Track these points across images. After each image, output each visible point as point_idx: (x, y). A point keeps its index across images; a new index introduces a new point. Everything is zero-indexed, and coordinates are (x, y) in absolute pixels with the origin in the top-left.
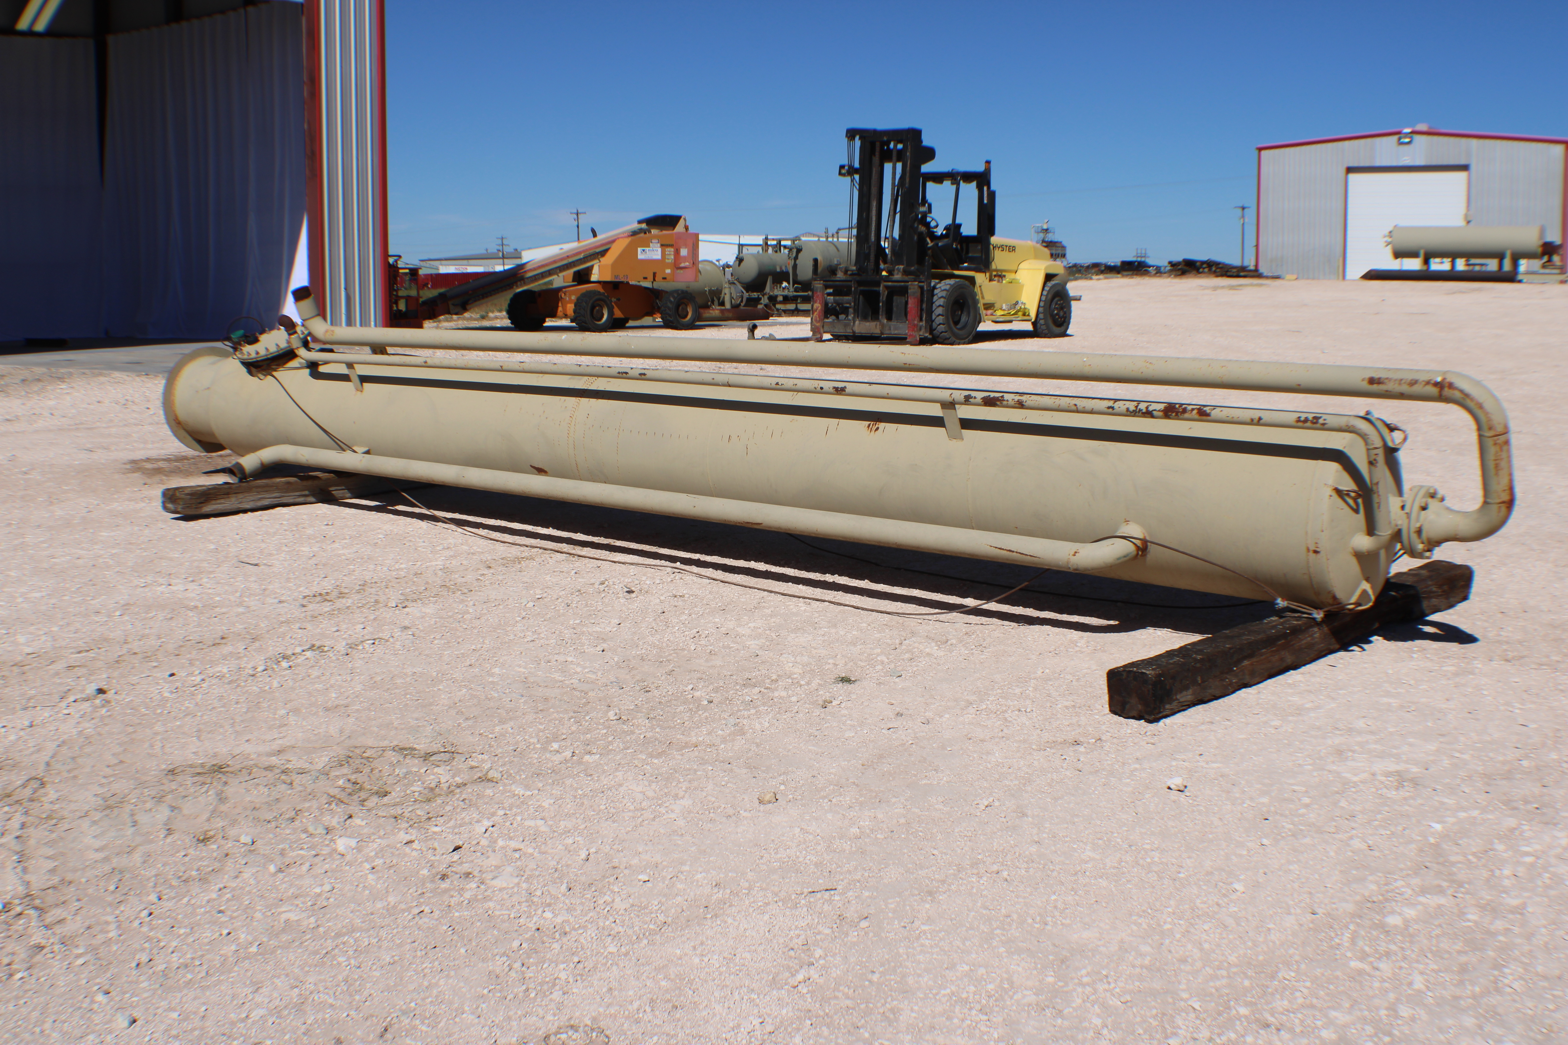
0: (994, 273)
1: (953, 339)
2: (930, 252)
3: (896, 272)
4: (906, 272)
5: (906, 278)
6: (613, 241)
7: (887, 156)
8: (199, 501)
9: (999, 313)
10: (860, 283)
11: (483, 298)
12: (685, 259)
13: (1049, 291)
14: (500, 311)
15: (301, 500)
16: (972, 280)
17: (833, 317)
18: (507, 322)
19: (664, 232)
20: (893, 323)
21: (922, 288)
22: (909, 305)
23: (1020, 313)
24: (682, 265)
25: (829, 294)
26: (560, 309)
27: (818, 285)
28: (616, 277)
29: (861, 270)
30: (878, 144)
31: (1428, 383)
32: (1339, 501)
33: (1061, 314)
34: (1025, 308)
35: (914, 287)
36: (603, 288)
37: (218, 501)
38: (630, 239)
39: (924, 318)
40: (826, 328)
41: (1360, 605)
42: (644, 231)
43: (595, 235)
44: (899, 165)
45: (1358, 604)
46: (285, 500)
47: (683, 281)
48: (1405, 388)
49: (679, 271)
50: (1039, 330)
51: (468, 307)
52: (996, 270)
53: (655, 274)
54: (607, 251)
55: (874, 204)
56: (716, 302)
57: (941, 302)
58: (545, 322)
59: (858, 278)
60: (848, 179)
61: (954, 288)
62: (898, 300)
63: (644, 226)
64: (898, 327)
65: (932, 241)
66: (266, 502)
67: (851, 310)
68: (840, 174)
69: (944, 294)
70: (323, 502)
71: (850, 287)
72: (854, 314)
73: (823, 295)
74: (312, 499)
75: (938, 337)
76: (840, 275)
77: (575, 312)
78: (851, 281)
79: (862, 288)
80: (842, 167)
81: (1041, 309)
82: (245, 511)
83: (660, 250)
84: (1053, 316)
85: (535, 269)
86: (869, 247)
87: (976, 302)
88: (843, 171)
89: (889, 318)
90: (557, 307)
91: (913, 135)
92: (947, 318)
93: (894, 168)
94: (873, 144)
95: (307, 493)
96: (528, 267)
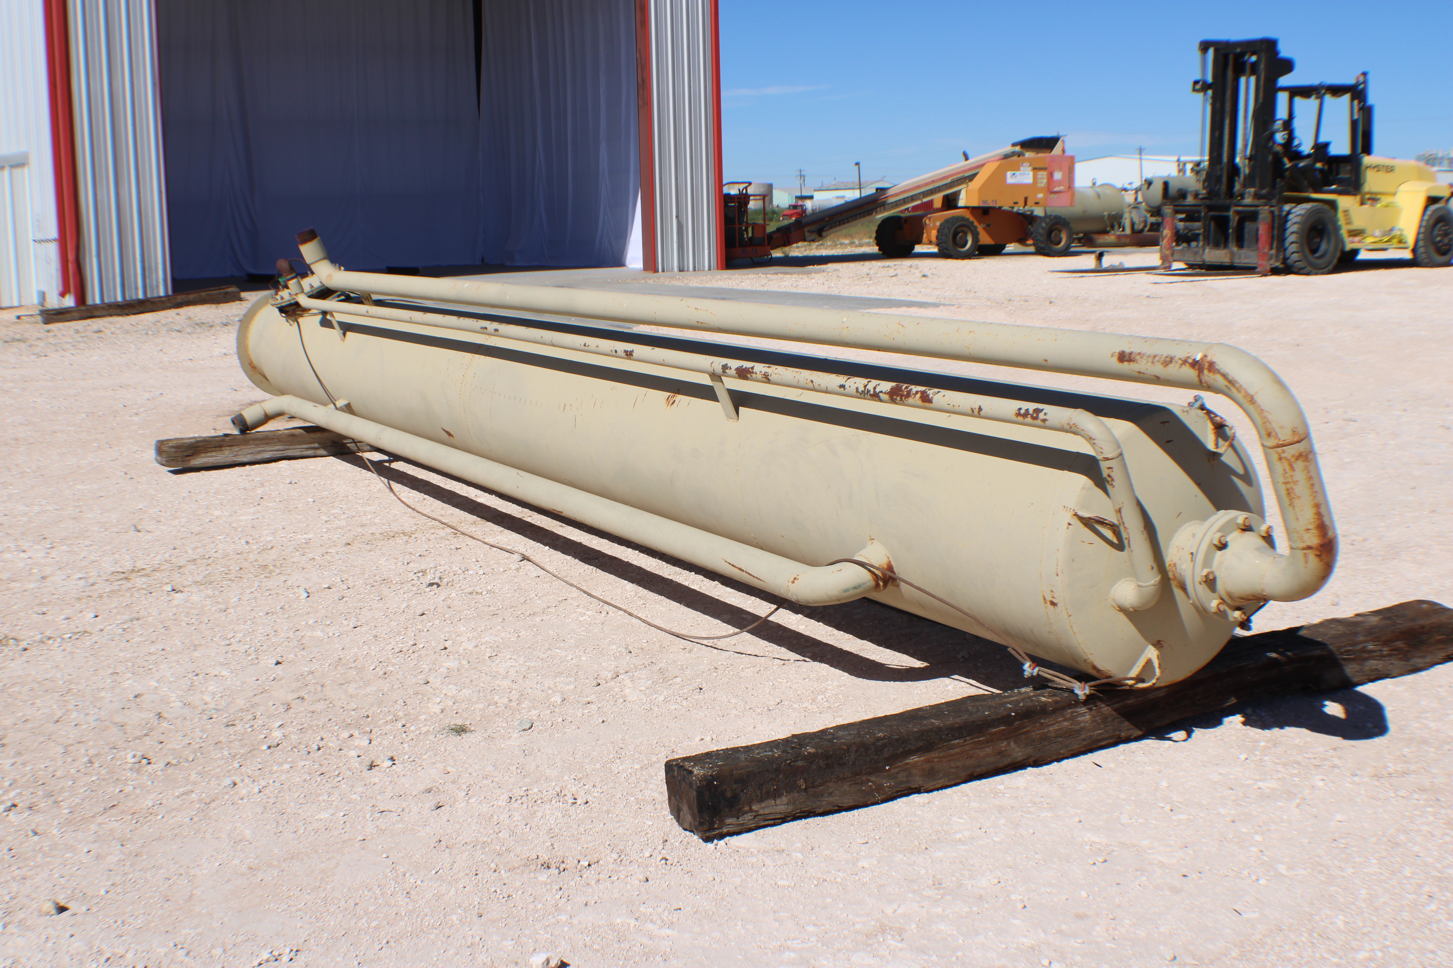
0: (1368, 196)
1: (1309, 269)
2: (1287, 173)
3: (1246, 196)
4: (1256, 196)
5: (1256, 202)
6: (982, 165)
7: (1240, 69)
8: (185, 454)
9: (1369, 240)
10: (1210, 208)
11: (840, 225)
12: (1059, 183)
13: (1431, 216)
14: (870, 238)
15: (310, 452)
16: (1333, 204)
17: (1185, 245)
18: (875, 249)
19: (1040, 155)
20: (1243, 252)
21: (1272, 212)
22: (1260, 232)
23: (1395, 241)
24: (1056, 189)
25: (1181, 220)
26: (925, 236)
27: (1168, 210)
28: (984, 202)
29: (1212, 194)
30: (1231, 57)
31: (1185, 362)
32: (1087, 531)
33: (1446, 241)
34: (1401, 235)
35: (1264, 212)
36: (972, 213)
37: (209, 454)
38: (999, 163)
39: (1274, 246)
40: (1176, 257)
41: (1143, 681)
42: (1019, 155)
43: (967, 158)
44: (1253, 79)
45: (1139, 679)
46: (290, 453)
47: (1060, 206)
48: (1158, 369)
49: (1052, 196)
50: (1419, 259)
51: (824, 234)
52: (1369, 193)
53: (1026, 200)
54: (976, 174)
55: (1227, 122)
56: (1116, 227)
57: (1295, 228)
58: (913, 248)
59: (1207, 202)
60: (1201, 95)
61: (1311, 213)
62: (1249, 226)
63: (1018, 149)
64: (1246, 256)
65: (1290, 160)
66: (267, 455)
67: (1201, 237)
68: (1194, 90)
69: (1298, 219)
70: (335, 455)
71: (1199, 212)
72: (1204, 240)
73: (1173, 221)
74: (323, 452)
75: (1292, 266)
76: (1190, 200)
77: (937, 238)
78: (1199, 206)
79: (1212, 213)
80: (1196, 83)
81: (1421, 236)
82: (243, 464)
83: (1031, 173)
84: (1435, 244)
85: (897, 195)
86: (1221, 169)
87: (1337, 229)
88: (1198, 87)
89: (1240, 246)
90: (923, 234)
91: (1269, 46)
92: (1301, 246)
93: (1248, 83)
94: (1226, 57)
95: (316, 445)
96: (890, 192)
